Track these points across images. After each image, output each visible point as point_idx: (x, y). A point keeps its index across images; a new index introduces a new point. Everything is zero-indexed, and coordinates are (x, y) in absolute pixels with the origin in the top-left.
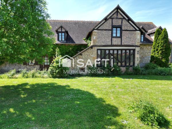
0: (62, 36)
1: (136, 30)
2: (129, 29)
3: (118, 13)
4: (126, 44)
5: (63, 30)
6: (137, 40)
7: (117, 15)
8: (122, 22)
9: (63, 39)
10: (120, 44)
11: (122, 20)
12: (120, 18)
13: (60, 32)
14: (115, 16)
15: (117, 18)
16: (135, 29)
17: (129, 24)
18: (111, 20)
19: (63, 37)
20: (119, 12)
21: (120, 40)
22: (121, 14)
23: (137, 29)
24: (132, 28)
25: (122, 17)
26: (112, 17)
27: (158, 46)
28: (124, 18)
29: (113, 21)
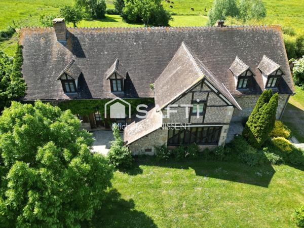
0: (117, 84)
1: (228, 105)
2: (217, 104)
3: (204, 85)
4: (209, 121)
5: (118, 78)
6: (226, 117)
7: (202, 87)
8: (208, 96)
9: (120, 89)
10: (201, 122)
11: (208, 94)
12: (205, 92)
13: (114, 79)
14: (198, 88)
15: (201, 91)
16: (226, 105)
17: (218, 98)
18: (191, 94)
19: (119, 85)
20: (205, 83)
21: (202, 118)
22: (208, 86)
23: (230, 104)
24: (222, 103)
25: (209, 90)
26: (194, 90)
27: (258, 119)
28: (212, 91)
29: (194, 95)
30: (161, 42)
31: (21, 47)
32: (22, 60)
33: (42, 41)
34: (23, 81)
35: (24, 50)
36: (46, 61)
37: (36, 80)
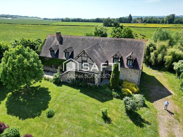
0: (67, 54)
2: (91, 63)
3: (85, 54)
11: (87, 58)
13: (66, 52)
14: (83, 55)
18: (81, 57)
24: (93, 63)
25: (87, 56)
30: (90, 42)
31: (46, 40)
32: (44, 44)
33: (52, 38)
34: (41, 50)
35: (46, 41)
36: (50, 45)
37: (45, 50)
